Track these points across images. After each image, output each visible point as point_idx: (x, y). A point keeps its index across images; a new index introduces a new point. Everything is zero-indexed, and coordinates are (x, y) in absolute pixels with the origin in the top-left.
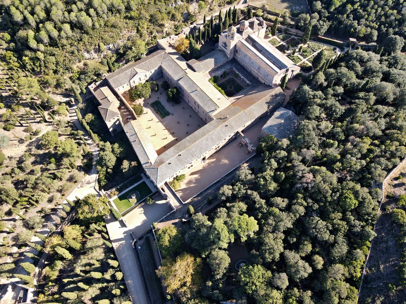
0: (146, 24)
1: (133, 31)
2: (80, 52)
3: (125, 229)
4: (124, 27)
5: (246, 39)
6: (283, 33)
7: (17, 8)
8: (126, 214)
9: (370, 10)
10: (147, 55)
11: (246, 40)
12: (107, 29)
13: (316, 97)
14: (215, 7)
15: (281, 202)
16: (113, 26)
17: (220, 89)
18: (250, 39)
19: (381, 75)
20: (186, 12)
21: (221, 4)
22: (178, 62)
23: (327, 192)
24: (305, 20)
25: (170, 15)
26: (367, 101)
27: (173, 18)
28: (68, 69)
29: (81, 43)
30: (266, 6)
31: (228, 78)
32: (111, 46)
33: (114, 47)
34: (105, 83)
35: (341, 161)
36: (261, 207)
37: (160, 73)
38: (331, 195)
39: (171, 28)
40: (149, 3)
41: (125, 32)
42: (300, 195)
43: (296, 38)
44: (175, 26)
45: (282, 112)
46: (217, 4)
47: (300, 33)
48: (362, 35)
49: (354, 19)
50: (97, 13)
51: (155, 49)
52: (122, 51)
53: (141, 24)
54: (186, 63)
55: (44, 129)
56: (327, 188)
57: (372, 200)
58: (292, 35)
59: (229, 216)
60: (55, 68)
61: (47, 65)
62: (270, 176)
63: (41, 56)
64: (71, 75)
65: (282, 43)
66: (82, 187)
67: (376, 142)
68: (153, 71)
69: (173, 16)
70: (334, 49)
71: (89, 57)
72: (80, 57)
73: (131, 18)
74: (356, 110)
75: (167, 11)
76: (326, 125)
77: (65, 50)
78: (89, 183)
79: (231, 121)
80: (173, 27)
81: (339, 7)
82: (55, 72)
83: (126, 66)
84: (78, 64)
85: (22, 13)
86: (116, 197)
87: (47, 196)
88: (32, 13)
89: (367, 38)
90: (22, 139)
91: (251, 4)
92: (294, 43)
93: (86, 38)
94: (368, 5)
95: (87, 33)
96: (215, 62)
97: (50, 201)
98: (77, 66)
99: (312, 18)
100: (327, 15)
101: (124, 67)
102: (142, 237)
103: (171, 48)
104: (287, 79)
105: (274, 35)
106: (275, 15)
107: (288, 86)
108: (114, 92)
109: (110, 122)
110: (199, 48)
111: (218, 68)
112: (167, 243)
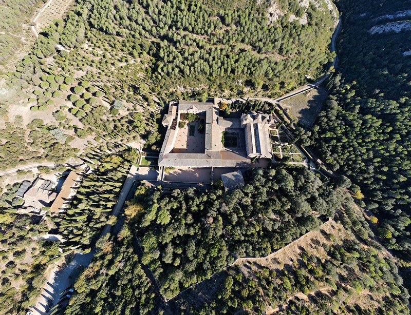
0: (215, 86)
1: (207, 86)
2: (177, 84)
3: (137, 172)
4: (203, 83)
6: (284, 130)
7: (164, 50)
8: (142, 167)
9: (346, 152)
10: (206, 101)
11: (254, 125)
12: (195, 79)
15: (190, 220)
16: (198, 80)
17: (224, 140)
18: (256, 126)
19: (309, 196)
20: (241, 90)
22: (214, 113)
23: (210, 236)
24: (301, 132)
26: (283, 205)
27: (232, 90)
28: (167, 89)
29: (179, 81)
30: (288, 110)
31: (234, 136)
32: (192, 89)
34: (177, 105)
35: (233, 227)
36: (180, 213)
37: (204, 114)
38: (210, 239)
39: (227, 94)
40: (223, 77)
41: (203, 85)
42: (199, 225)
43: (288, 137)
44: (231, 94)
45: (238, 174)
46: (262, 94)
47: (292, 136)
48: (327, 162)
49: (331, 151)
50: (194, 70)
51: (211, 100)
52: (195, 93)
53: (213, 85)
54: (218, 117)
55: (140, 110)
56: (211, 234)
57: (224, 261)
58: (288, 134)
59: (165, 205)
60: (162, 85)
61: (160, 82)
63: (160, 77)
64: (167, 92)
65: (278, 136)
66: (137, 143)
67: (262, 233)
68: (201, 111)
69: (232, 89)
70: (304, 159)
71: (179, 89)
72: (175, 86)
73: (210, 80)
74: (270, 206)
75: (230, 85)
76: (248, 201)
77: (171, 80)
78: (140, 143)
79: (211, 160)
80: (229, 94)
81: (328, 137)
82: (161, 87)
83: (194, 101)
85: (164, 54)
86: (145, 157)
87: (121, 138)
88: (168, 56)
89: (330, 166)
90: (129, 109)
91: (280, 103)
92: (283, 140)
93: (183, 78)
94: (347, 148)
95: (184, 78)
96: (232, 125)
97: (122, 141)
98: (171, 90)
99: (305, 133)
100: (317, 137)
101: (192, 101)
102: (139, 181)
103: (218, 105)
104: (261, 157)
105: (277, 128)
106: (289, 118)
107: (259, 161)
108: (177, 111)
109: (164, 124)
110: (229, 113)
111: (232, 129)
112: (136, 194)
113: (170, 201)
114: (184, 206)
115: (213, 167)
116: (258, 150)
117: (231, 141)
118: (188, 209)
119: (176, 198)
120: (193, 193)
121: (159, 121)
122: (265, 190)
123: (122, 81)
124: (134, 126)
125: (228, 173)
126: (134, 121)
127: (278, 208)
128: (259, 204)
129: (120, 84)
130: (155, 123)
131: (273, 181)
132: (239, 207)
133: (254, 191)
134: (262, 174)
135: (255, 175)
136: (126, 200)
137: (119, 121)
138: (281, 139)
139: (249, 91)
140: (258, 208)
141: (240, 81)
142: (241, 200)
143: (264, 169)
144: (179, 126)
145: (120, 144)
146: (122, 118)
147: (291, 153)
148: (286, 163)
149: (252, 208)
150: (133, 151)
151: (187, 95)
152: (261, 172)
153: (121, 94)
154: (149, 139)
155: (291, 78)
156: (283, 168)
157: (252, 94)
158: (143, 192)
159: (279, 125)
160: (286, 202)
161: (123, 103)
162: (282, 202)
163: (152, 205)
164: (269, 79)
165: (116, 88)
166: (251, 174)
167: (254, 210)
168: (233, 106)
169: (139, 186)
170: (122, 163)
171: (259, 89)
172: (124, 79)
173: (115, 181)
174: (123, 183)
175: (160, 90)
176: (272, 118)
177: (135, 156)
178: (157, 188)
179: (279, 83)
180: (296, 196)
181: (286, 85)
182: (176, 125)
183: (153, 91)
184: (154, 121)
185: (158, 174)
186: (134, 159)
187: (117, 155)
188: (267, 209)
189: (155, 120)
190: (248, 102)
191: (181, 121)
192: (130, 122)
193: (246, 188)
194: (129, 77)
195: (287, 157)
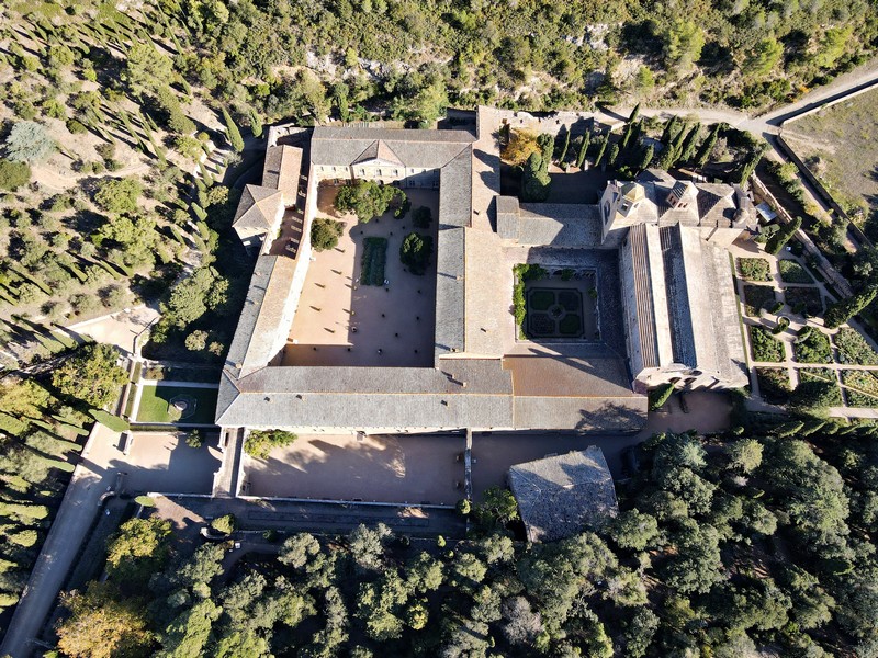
0: (483, 54)
1: (443, 56)
2: (302, 46)
3: (119, 456)
4: (428, 38)
5: (666, 229)
6: (802, 260)
8: (141, 430)
10: (441, 125)
11: (663, 233)
12: (386, 22)
13: (686, 495)
14: (689, 96)
16: (403, 24)
17: (522, 303)
18: (671, 239)
20: (602, 71)
21: (712, 94)
22: (477, 180)
25: (554, 63)
26: (800, 605)
27: (559, 70)
28: (259, 69)
29: (315, 28)
30: (822, 165)
31: (572, 284)
32: (374, 65)
33: (381, 69)
37: (429, 184)
39: (539, 91)
40: (520, 10)
41: (423, 49)
43: (824, 292)
44: (553, 91)
45: (590, 462)
46: (699, 90)
47: (844, 287)
51: (461, 121)
52: (389, 88)
53: (470, 50)
54: (495, 198)
55: (132, 165)
58: (821, 279)
60: (235, 52)
61: (223, 37)
62: (395, 600)
64: (259, 82)
65: (776, 285)
66: (119, 319)
68: (418, 171)
69: (561, 66)
71: (314, 66)
72: (295, 55)
73: (456, 25)
74: (737, 613)
75: (552, 49)
76: (633, 587)
77: (276, 26)
78: (134, 320)
79: (462, 399)
80: (547, 91)
82: (230, 61)
83: (381, 124)
84: (286, 68)
86: (154, 383)
87: (44, 299)
90: (81, 163)
91: (787, 134)
92: (802, 302)
93: (330, 19)
95: (338, 14)
96: (560, 234)
97: (46, 309)
98: (277, 71)
101: (373, 125)
102: (128, 496)
103: (493, 141)
104: (694, 386)
105: (770, 249)
106: (827, 202)
107: (688, 400)
108: (305, 169)
109: (244, 231)
110: (546, 181)
111: (562, 252)
112: (115, 559)
113: (270, 591)
114: (338, 614)
115: (472, 429)
116: (684, 351)
117: (558, 312)
118: (357, 628)
119: (297, 576)
120: (379, 551)
121: (221, 218)
122: (715, 535)
123: (49, 32)
124: (105, 242)
125: (541, 457)
126: (105, 220)
127: (773, 618)
128: (684, 604)
129: (35, 44)
130: (201, 227)
131: (749, 497)
132: (595, 618)
133: (664, 541)
134: (699, 461)
135: (665, 466)
136: (65, 587)
137: (35, 216)
138: (788, 301)
139: (640, 76)
140: (682, 622)
141: (599, 30)
142: (604, 586)
143: (708, 437)
144: (314, 241)
145: (40, 328)
146: (48, 205)
147: (835, 367)
148: (815, 412)
149: (654, 622)
150: (99, 355)
151: (351, 95)
152: (694, 454)
153: (43, 90)
154: (176, 301)
155: (836, 15)
156: (798, 436)
157: (652, 90)
158: (146, 549)
159: (780, 235)
160: (810, 593)
161: (50, 133)
162: (795, 594)
163: (187, 607)
164: (734, 20)
165: (19, 64)
166: (648, 465)
167: (661, 633)
168: (564, 145)
169: (126, 519)
170: (48, 412)
171: (688, 66)
172: (58, 21)
173: (17, 497)
174: (54, 505)
175: (226, 73)
176: (746, 201)
177: (108, 382)
178: (212, 531)
179: (783, 39)
180: (859, 563)
181: (812, 48)
182: (299, 236)
183: (194, 77)
184: (195, 219)
185: (217, 464)
186: (103, 393)
187: (25, 377)
188: (723, 625)
189: (203, 215)
190: (635, 129)
191: (324, 216)
192: (88, 223)
193: (626, 528)
194: (79, 10)
195: (820, 383)
